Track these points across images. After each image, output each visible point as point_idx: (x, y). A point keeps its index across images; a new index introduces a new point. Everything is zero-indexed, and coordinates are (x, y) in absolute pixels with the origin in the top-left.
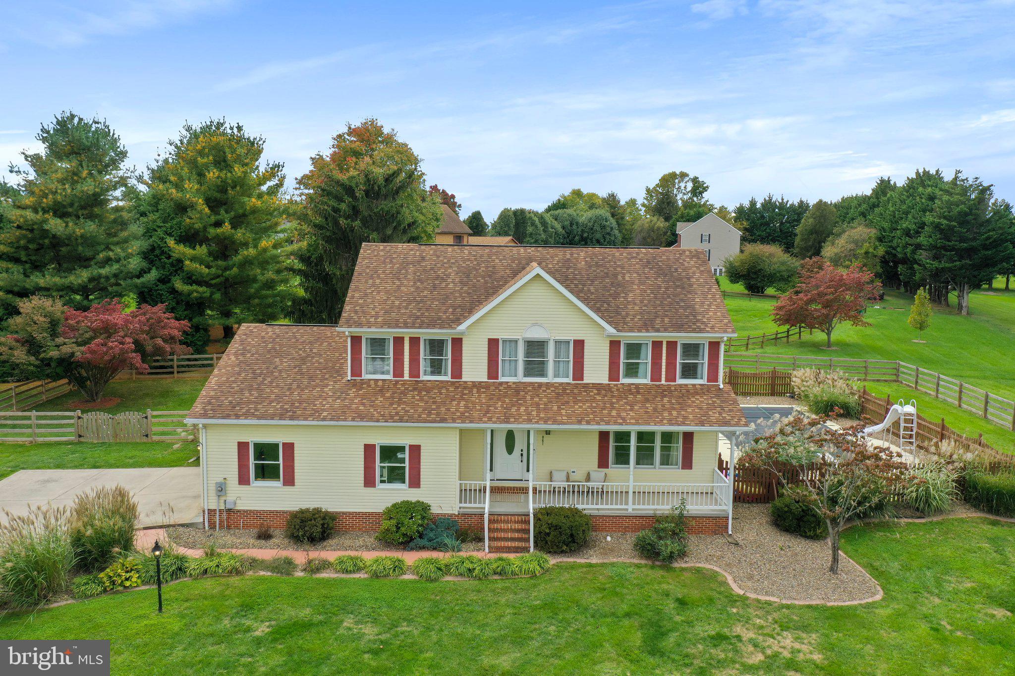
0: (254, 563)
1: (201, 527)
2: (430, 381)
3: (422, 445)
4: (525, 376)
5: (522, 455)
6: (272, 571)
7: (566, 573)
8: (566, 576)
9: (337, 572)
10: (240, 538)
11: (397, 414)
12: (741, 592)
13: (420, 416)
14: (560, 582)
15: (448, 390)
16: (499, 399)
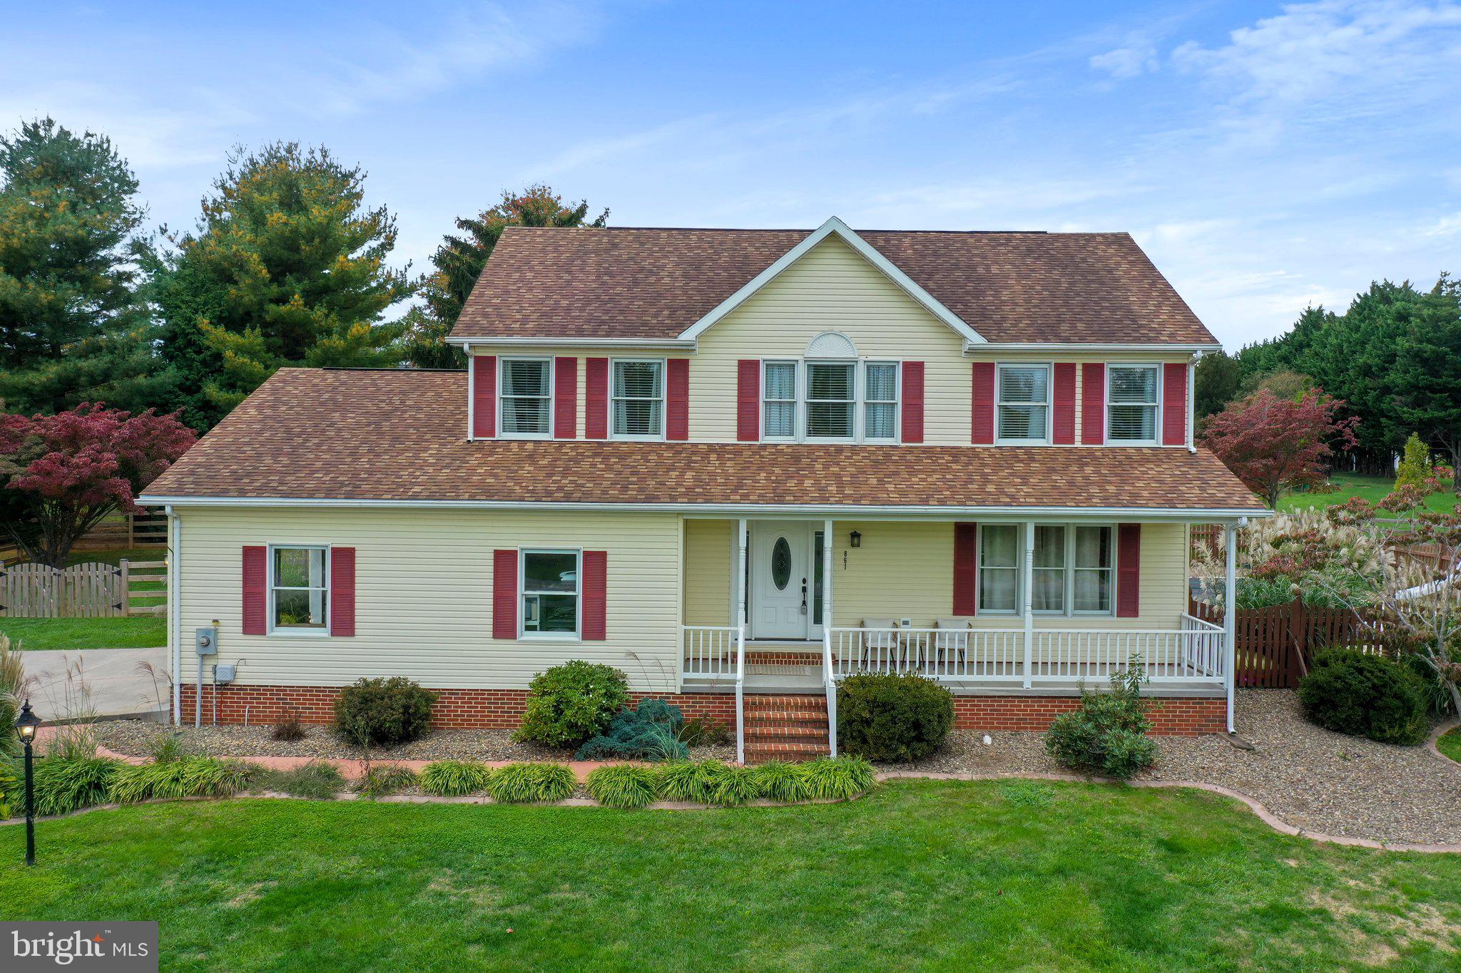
0: (254, 777)
1: (167, 720)
2: (626, 443)
3: (609, 551)
4: (809, 434)
5: (804, 590)
6: (290, 790)
7: (910, 797)
8: (911, 801)
9: (427, 792)
10: (239, 738)
11: (560, 489)
12: (1294, 832)
13: (605, 492)
14: (902, 810)
15: (660, 456)
16: (761, 469)
